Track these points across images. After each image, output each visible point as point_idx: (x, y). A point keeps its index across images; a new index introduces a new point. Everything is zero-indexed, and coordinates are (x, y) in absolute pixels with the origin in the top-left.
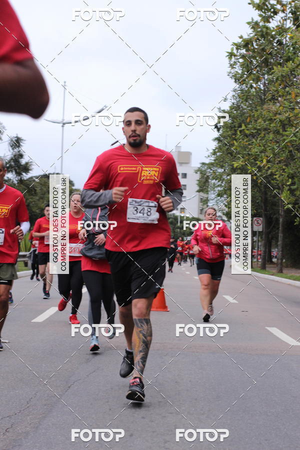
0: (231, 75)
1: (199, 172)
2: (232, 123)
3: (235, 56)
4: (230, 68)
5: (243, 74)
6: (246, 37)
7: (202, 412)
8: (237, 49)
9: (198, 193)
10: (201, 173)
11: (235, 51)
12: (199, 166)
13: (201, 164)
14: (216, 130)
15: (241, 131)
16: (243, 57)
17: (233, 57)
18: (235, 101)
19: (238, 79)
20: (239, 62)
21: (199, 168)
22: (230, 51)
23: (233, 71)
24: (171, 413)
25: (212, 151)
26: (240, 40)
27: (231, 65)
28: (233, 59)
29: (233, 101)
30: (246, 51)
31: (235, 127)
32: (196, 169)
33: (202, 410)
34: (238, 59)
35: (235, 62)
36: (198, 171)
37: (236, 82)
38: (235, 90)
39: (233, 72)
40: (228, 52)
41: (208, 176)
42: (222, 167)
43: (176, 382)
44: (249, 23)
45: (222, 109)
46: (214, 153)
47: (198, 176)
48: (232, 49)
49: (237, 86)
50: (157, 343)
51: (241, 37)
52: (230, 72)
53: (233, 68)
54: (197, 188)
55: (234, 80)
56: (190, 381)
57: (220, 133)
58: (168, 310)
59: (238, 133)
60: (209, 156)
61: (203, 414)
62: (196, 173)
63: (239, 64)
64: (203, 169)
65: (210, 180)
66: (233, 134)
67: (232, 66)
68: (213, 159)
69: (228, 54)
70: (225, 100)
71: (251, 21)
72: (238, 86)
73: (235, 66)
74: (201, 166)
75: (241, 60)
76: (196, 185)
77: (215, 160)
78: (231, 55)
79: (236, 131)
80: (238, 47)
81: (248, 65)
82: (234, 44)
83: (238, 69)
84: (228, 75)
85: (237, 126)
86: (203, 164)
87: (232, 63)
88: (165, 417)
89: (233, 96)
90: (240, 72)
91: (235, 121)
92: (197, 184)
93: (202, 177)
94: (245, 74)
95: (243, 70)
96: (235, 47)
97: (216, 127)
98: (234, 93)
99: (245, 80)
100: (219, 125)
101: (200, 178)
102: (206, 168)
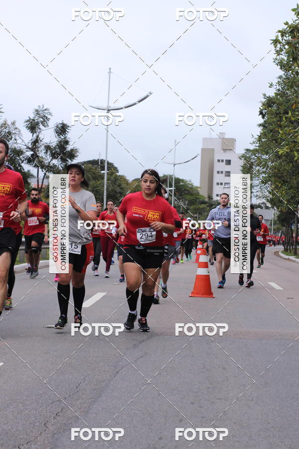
0: (277, 62)
1: (243, 159)
2: (278, 110)
3: (280, 43)
4: (276, 55)
5: (288, 61)
6: (290, 22)
7: (251, 398)
8: (282, 36)
10: (245, 159)
11: (280, 38)
12: (243, 152)
13: (245, 150)
14: (261, 116)
15: (286, 118)
16: (288, 43)
17: (278, 44)
18: (280, 88)
19: (282, 65)
20: (285, 49)
21: (243, 155)
22: (275, 38)
23: (278, 57)
24: (219, 399)
25: (257, 137)
26: (285, 27)
27: (276, 51)
28: (279, 46)
29: (278, 87)
30: (292, 38)
31: (280, 113)
32: (240, 155)
33: (250, 396)
34: (284, 46)
35: (280, 48)
37: (281, 69)
38: (280, 77)
39: (278, 59)
41: (252, 163)
42: (267, 153)
43: (224, 368)
44: (293, 10)
45: (267, 95)
46: (259, 139)
47: (242, 162)
48: (277, 37)
49: (281, 73)
51: (287, 24)
52: (276, 59)
53: (278, 55)
55: (279, 67)
57: (264, 120)
58: (214, 296)
59: (284, 119)
60: (254, 143)
61: (251, 400)
62: (240, 159)
63: (284, 50)
64: (248, 155)
65: (254, 167)
66: (278, 121)
67: (278, 53)
68: (257, 145)
69: (273, 41)
71: (296, 7)
72: (284, 72)
74: (246, 153)
75: (287, 47)
77: (259, 146)
78: (276, 42)
79: (281, 117)
80: (283, 33)
81: (293, 52)
82: (280, 31)
83: (284, 57)
84: (274, 62)
85: (282, 112)
86: (248, 150)
87: (278, 49)
88: (214, 403)
89: (279, 82)
90: (286, 58)
91: (280, 107)
92: (241, 170)
93: (246, 164)
94: (291, 61)
95: (288, 56)
96: (280, 34)
97: (261, 113)
98: (279, 80)
99: (290, 67)
100: (264, 112)
101: (244, 165)
102: (250, 154)
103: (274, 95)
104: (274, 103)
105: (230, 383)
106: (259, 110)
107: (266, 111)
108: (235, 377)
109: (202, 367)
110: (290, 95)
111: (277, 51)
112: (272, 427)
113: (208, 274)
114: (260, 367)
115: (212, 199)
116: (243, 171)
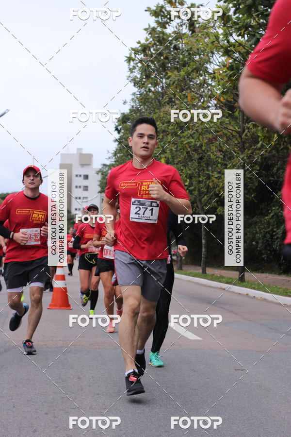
0: (130, 79)
1: (100, 174)
3: (133, 60)
4: (129, 72)
5: (142, 78)
6: (143, 41)
8: (135, 54)
9: (100, 194)
10: (102, 174)
11: (133, 56)
12: (100, 167)
13: (102, 165)
14: (116, 132)
16: (141, 61)
17: (131, 61)
18: (134, 104)
19: (136, 83)
20: (138, 66)
21: (101, 169)
22: (128, 56)
23: (132, 75)
25: (113, 152)
28: (132, 63)
29: (132, 104)
30: (144, 56)
32: (98, 170)
33: (104, 404)
34: (137, 64)
35: (133, 66)
36: (99, 172)
37: (135, 86)
38: (134, 94)
40: (126, 57)
43: (79, 378)
44: (146, 29)
45: (122, 112)
46: (115, 154)
47: (99, 177)
48: (131, 54)
49: (135, 90)
50: (60, 340)
51: (139, 43)
52: (130, 76)
53: (132, 72)
54: (99, 189)
55: (133, 84)
56: (92, 377)
57: (120, 135)
58: (71, 308)
60: (109, 158)
61: (105, 408)
62: (98, 174)
63: (137, 68)
64: (105, 170)
67: (131, 70)
68: (113, 160)
69: (126, 59)
70: (125, 103)
71: (148, 27)
72: (137, 89)
73: (134, 71)
74: (102, 168)
75: (140, 65)
76: (98, 187)
77: (115, 161)
78: (129, 59)
80: (136, 51)
81: (146, 70)
82: (133, 49)
83: (137, 74)
84: (128, 79)
86: (104, 165)
87: (131, 67)
88: (68, 412)
89: (133, 99)
90: (139, 76)
92: (99, 185)
93: (103, 178)
94: (144, 78)
95: (142, 74)
96: (133, 52)
97: (117, 129)
98: (133, 97)
99: (144, 84)
100: (119, 128)
101: (102, 179)
102: (107, 169)
103: (128, 111)
104: (128, 119)
105: (85, 392)
106: (115, 126)
107: (121, 127)
108: (89, 386)
109: (58, 378)
110: (143, 112)
111: (130, 69)
112: (124, 434)
113: (65, 286)
114: (115, 376)
115: (71, 213)
116: (100, 185)
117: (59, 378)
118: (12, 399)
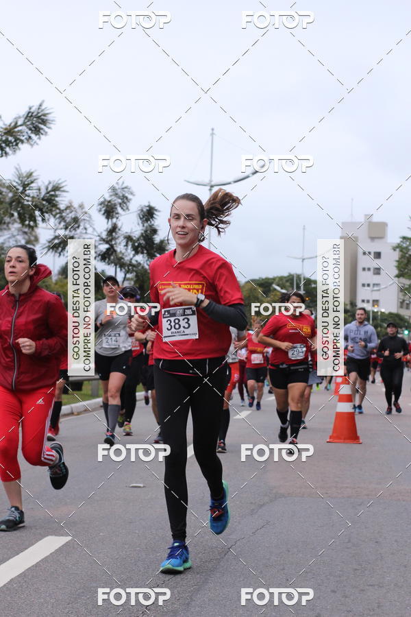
1: (398, 250)
9: (397, 279)
10: (401, 251)
12: (398, 241)
13: (401, 238)
21: (399, 244)
24: (372, 585)
32: (395, 245)
36: (397, 247)
43: (376, 542)
47: (396, 255)
50: (347, 487)
54: (396, 272)
56: (396, 541)
58: (361, 441)
62: (395, 250)
64: (405, 245)
74: (402, 242)
76: (395, 268)
86: (404, 238)
88: (363, 590)
92: (396, 267)
93: (402, 257)
101: (400, 259)
102: (408, 243)
105: (386, 563)
108: (392, 554)
109: (347, 541)
116: (398, 267)
117: (349, 542)
118: (284, 569)
